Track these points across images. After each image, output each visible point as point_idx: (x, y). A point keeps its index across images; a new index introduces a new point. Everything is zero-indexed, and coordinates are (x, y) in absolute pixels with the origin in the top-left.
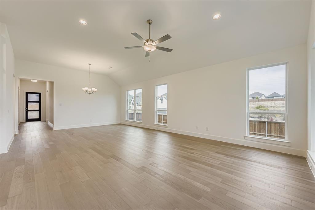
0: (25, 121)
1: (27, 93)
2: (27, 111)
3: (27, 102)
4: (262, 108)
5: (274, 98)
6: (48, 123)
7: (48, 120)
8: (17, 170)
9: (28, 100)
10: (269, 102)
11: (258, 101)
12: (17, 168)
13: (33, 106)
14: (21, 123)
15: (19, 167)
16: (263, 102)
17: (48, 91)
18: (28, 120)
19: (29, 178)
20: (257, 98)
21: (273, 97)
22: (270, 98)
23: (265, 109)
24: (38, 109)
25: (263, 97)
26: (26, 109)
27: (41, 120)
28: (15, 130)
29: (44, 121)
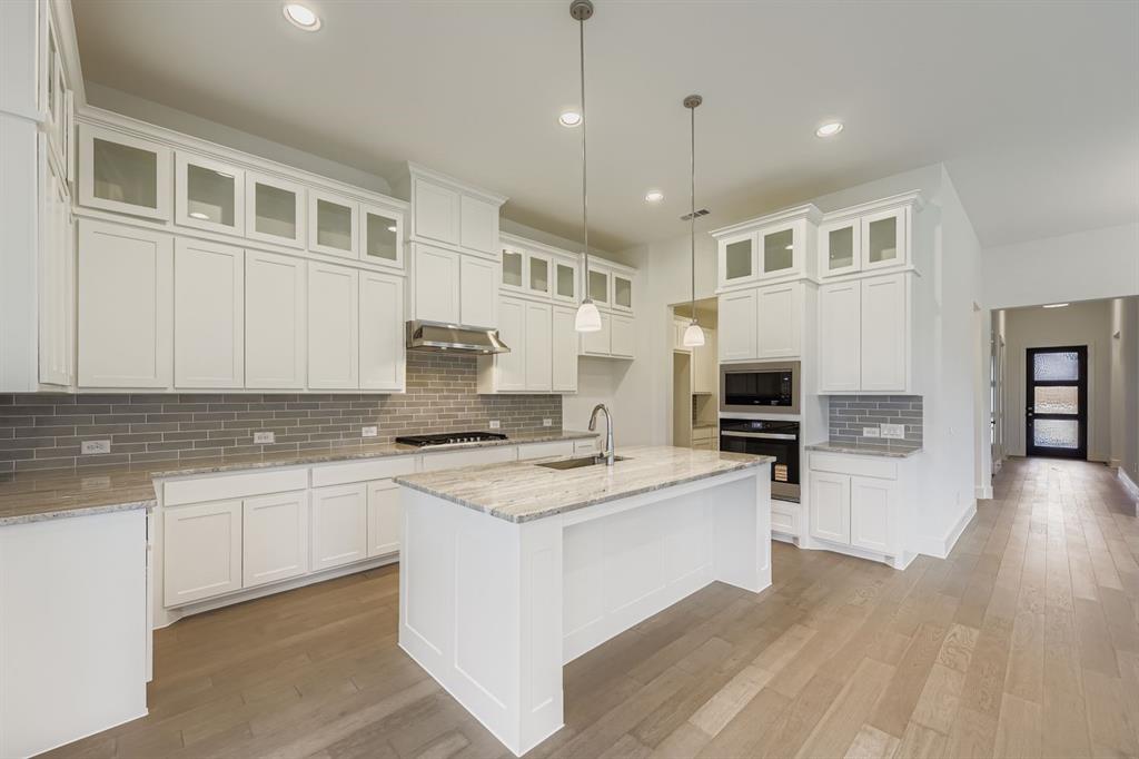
0: (1024, 454)
1: (1031, 353)
2: (1031, 417)
3: (1031, 384)
6: (1116, 476)
7: (1118, 464)
8: (954, 635)
9: (1036, 379)
12: (957, 629)
14: (1010, 457)
15: (963, 627)
17: (1117, 336)
18: (1035, 452)
19: (983, 692)
24: (1077, 413)
26: (1028, 411)
27: (1089, 458)
28: (983, 486)
29: (1105, 464)
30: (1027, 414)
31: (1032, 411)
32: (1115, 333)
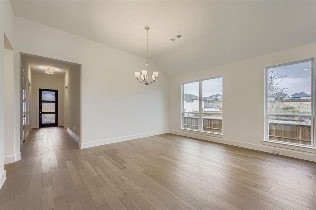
0: (38, 127)
1: (41, 91)
2: (41, 113)
3: (41, 101)
4: (291, 110)
5: (302, 98)
7: (67, 126)
10: (296, 103)
11: (283, 101)
13: (48, 107)
14: (33, 129)
16: (288, 103)
17: (66, 87)
18: (42, 126)
20: (281, 99)
21: (300, 97)
22: (296, 99)
23: (295, 110)
24: (54, 111)
25: (287, 98)
26: (40, 112)
27: (58, 126)
28: (14, 154)
29: (62, 127)
30: (39, 113)
31: (41, 111)
32: (66, 86)
